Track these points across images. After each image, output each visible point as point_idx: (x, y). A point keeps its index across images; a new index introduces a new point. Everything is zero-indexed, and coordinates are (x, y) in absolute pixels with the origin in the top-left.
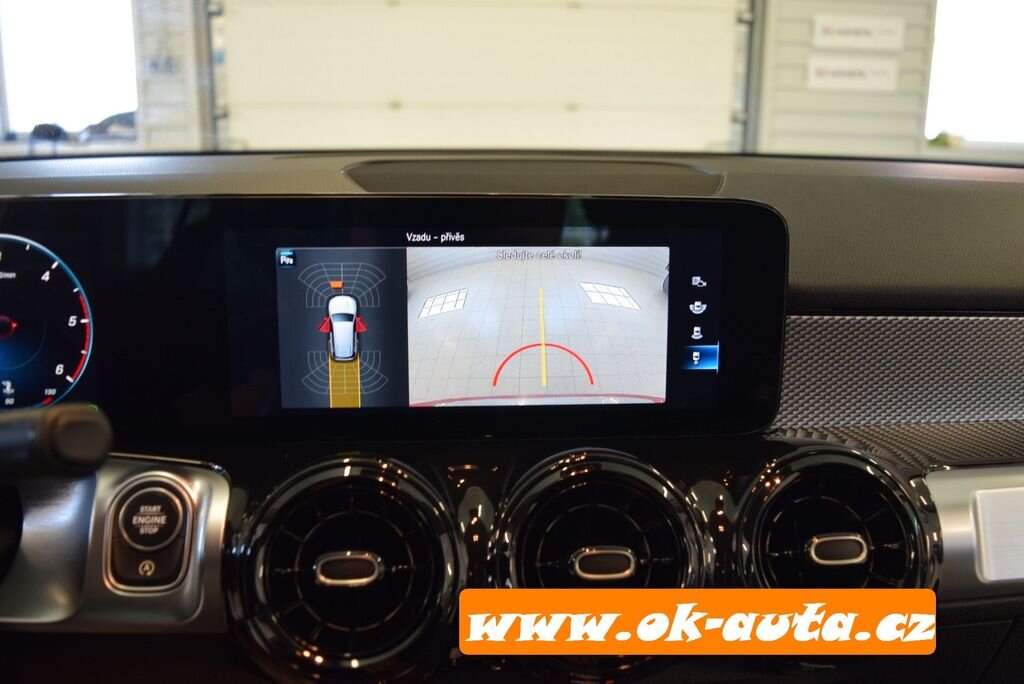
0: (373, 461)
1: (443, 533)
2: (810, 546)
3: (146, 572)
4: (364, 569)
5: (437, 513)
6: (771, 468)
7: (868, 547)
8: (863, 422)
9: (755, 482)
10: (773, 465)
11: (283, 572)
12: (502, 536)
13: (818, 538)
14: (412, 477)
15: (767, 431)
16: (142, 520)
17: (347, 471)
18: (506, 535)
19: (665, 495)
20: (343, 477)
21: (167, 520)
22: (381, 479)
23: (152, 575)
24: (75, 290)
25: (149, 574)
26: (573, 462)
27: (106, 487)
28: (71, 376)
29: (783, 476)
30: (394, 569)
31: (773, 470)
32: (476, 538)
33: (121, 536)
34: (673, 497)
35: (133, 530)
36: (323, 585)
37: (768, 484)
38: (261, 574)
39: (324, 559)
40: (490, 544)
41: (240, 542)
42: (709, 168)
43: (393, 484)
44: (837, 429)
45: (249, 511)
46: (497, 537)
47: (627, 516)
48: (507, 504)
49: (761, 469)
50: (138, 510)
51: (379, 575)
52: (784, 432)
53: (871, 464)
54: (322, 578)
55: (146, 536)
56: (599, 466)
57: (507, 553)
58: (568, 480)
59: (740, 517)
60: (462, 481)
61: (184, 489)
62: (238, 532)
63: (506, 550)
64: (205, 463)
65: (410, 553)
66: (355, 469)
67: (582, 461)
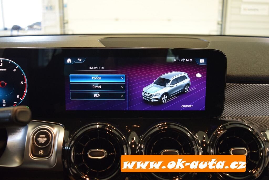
0: (105, 124)
1: (124, 145)
2: (230, 151)
3: (41, 153)
4: (102, 154)
5: (123, 139)
6: (220, 128)
7: (248, 152)
8: (249, 115)
9: (215, 131)
10: (221, 127)
11: (79, 154)
12: (141, 146)
13: (233, 149)
14: (117, 129)
15: (220, 117)
16: (40, 139)
17: (98, 126)
19: (189, 135)
20: (97, 128)
21: (47, 139)
22: (107, 129)
23: (43, 154)
24: (23, 74)
25: (42, 154)
26: (162, 125)
27: (31, 129)
28: (21, 99)
29: (223, 130)
30: (110, 154)
31: (221, 128)
32: (133, 146)
33: (34, 143)
34: (191, 136)
35: (37, 142)
36: (90, 158)
37: (219, 132)
38: (73, 154)
39: (90, 151)
40: (137, 148)
41: (67, 146)
42: (205, 39)
43: (111, 130)
44: (241, 117)
45: (70, 137)
46: (139, 146)
47: (177, 141)
48: (142, 136)
49: (217, 128)
50: (39, 136)
51: (106, 156)
52: (225, 117)
53: (250, 128)
54: (90, 156)
55: (41, 143)
56: (170, 126)
57: (142, 151)
58: (161, 130)
59: (210, 142)
60: (130, 130)
61: (53, 131)
62: (66, 143)
63: (142, 150)
64: (58, 123)
65: (115, 150)
66: (100, 126)
67: (165, 125)
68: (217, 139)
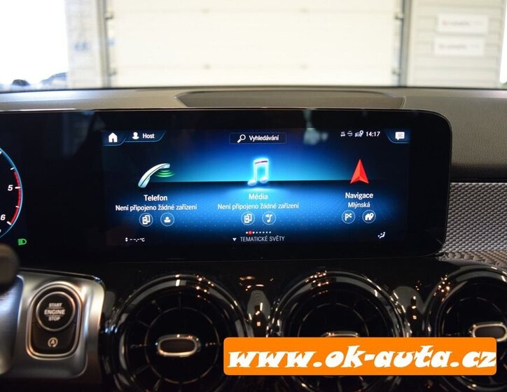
0: (193, 276)
1: (237, 320)
2: (472, 330)
3: (52, 345)
4: (187, 346)
5: (233, 308)
6: (445, 281)
8: (495, 248)
9: (435, 289)
10: (446, 279)
11: (137, 346)
12: (276, 322)
13: (477, 325)
14: (218, 286)
15: (437, 254)
16: (50, 312)
17: (178, 283)
18: (278, 322)
19: (376, 295)
20: (175, 287)
21: (66, 312)
22: (198, 288)
23: (57, 346)
24: (12, 169)
25: (54, 346)
26: (318, 278)
27: (29, 291)
28: (10, 222)
30: (207, 345)
31: (446, 282)
32: (259, 324)
33: (37, 322)
34: (381, 296)
35: (45, 318)
36: (161, 356)
37: (443, 291)
39: (162, 339)
40: (268, 328)
41: (110, 325)
43: (205, 291)
44: (479, 252)
45: (117, 305)
46: (272, 323)
47: (354, 311)
48: (279, 302)
49: (439, 281)
50: (48, 306)
51: (198, 350)
52: (447, 255)
54: (161, 351)
55: (53, 322)
56: (335, 279)
57: (279, 333)
58: (316, 289)
59: (427, 310)
60: (249, 287)
61: (78, 295)
62: (108, 319)
63: (278, 331)
64: (89, 276)
65: (217, 335)
66: (183, 281)
67: (323, 276)
68: (441, 306)
